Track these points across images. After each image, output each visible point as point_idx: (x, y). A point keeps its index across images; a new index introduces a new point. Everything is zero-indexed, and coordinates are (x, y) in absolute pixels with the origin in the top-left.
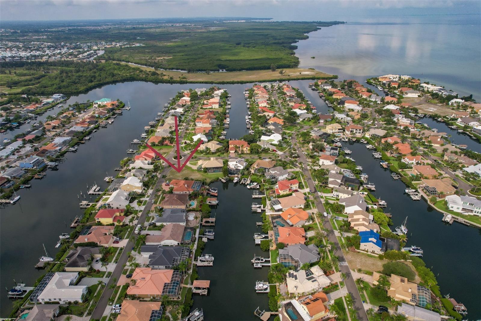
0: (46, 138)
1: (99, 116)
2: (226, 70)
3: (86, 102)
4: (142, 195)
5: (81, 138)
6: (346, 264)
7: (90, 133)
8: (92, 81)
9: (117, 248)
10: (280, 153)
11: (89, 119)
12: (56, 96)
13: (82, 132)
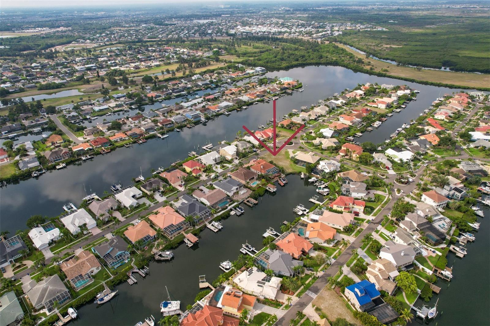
0: (220, 100)
1: (270, 92)
2: (450, 69)
3: (273, 78)
4: (230, 162)
5: (240, 106)
6: (314, 296)
7: (252, 104)
8: (297, 60)
9: (177, 189)
10: (391, 172)
11: (260, 92)
12: (258, 69)
13: (245, 102)
